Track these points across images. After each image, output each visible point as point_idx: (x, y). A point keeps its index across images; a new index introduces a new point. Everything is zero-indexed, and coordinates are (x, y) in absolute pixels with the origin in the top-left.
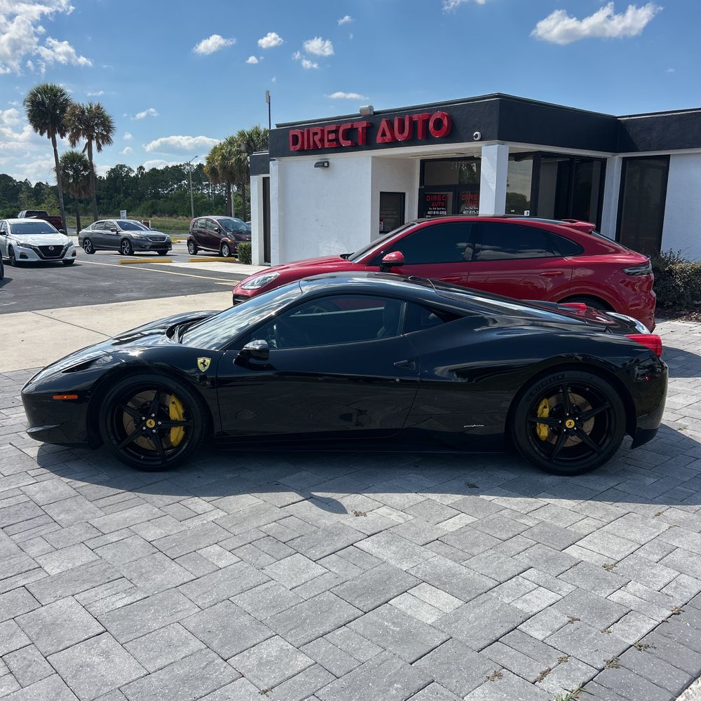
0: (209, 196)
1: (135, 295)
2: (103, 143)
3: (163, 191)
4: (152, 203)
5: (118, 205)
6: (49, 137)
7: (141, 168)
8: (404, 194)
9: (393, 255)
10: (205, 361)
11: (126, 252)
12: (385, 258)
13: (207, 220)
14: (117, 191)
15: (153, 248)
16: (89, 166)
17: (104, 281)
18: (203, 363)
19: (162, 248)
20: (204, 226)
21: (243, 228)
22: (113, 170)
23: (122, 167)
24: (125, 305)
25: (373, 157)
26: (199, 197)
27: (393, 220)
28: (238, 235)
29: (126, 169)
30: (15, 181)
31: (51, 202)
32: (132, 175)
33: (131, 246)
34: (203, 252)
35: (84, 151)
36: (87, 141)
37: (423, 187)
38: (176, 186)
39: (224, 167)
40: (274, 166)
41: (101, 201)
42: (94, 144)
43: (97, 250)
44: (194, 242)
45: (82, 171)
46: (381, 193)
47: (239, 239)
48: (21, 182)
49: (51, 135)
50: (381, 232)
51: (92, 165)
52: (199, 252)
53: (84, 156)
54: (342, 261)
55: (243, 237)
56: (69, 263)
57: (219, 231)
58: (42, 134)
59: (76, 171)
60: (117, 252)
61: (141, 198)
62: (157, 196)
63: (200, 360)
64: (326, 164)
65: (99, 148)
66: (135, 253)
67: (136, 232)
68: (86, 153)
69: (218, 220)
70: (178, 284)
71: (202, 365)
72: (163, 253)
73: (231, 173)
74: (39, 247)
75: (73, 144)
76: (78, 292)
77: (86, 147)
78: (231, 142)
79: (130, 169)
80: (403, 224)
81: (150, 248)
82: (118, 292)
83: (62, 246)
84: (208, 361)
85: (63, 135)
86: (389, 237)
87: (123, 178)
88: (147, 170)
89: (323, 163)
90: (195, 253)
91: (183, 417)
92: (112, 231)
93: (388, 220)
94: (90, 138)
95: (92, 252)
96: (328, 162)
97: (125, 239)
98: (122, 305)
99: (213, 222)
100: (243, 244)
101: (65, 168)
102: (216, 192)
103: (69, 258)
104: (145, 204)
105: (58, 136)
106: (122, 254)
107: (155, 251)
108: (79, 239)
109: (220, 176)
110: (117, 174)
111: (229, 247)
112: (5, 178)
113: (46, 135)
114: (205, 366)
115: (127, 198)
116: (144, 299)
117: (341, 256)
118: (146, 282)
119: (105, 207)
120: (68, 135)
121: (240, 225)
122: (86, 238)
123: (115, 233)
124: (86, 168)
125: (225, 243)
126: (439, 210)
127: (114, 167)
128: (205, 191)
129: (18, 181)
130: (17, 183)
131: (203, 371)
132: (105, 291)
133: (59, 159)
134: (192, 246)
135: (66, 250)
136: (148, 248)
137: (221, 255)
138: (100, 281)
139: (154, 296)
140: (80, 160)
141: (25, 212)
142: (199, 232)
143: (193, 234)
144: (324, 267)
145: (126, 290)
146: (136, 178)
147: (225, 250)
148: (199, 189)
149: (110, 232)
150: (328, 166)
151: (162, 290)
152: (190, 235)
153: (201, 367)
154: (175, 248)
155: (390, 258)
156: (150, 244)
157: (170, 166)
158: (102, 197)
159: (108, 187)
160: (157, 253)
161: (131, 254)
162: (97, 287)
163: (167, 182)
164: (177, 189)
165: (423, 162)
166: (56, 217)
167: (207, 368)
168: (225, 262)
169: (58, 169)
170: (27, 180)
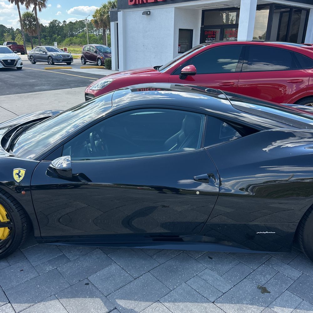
0: (97, 35)
1: (44, 87)
2: (42, 7)
3: (75, 33)
4: (70, 39)
5: (55, 40)
6: (16, 4)
7: (65, 21)
8: (192, 30)
9: (188, 67)
10: (20, 172)
11: (50, 63)
12: (183, 70)
13: (90, 46)
14: (54, 33)
15: (64, 60)
16: (36, 19)
17: (33, 79)
18: (18, 174)
19: (69, 61)
20: (89, 49)
21: (108, 51)
22: (51, 23)
23: (56, 21)
24: (37, 94)
25: (175, 8)
26: (91, 36)
27: (186, 46)
28: (106, 54)
29: (58, 22)
30: (7, 28)
31: (19, 38)
32: (61, 25)
33: (52, 61)
34: (89, 63)
35: (33, 11)
36: (34, 6)
37: (203, 26)
38: (81, 30)
39: (102, 20)
40: (120, 14)
41: (46, 38)
42: (37, 7)
43: (37, 62)
44: (84, 58)
45: (33, 22)
46: (179, 29)
47: (106, 56)
48: (9, 28)
49: (17, 3)
50: (179, 52)
51: (37, 19)
52: (87, 63)
53: (33, 14)
54: (154, 71)
55: (108, 55)
56: (19, 69)
57: (96, 52)
58: (12, 2)
59: (30, 22)
60: (47, 63)
61: (64, 37)
62: (72, 35)
63: (16, 171)
64: (148, 13)
65: (40, 10)
66: (55, 63)
67: (55, 53)
68: (34, 12)
69: (96, 47)
70: (70, 81)
71: (17, 176)
72: (69, 64)
73: (105, 23)
74: (3, 60)
75: (27, 7)
76: (15, 86)
77: (33, 9)
78: (104, 7)
79: (59, 22)
80: (192, 48)
81: (62, 61)
82: (37, 85)
83: (15, 60)
84: (23, 172)
85: (22, 3)
86: (184, 56)
87: (56, 26)
88: (67, 23)
89: (147, 12)
90: (85, 64)
91: (7, 218)
92: (43, 52)
93: (183, 46)
94: (36, 4)
95: (34, 63)
96: (150, 12)
97: (49, 56)
98: (35, 94)
99: (93, 47)
100: (107, 59)
101: (24, 20)
102: (100, 34)
103: (19, 66)
104: (67, 40)
105: (20, 3)
106: (49, 64)
107: (65, 62)
108: (28, 56)
109: (100, 24)
110: (53, 25)
111: (101, 60)
112: (2, 26)
113: (14, 3)
114: (20, 176)
115: (58, 36)
116: (50, 90)
117: (154, 67)
118: (54, 80)
119: (48, 41)
120: (25, 3)
121: (108, 49)
122: (31, 56)
123: (45, 53)
124: (34, 21)
125: (99, 58)
126: (212, 40)
127: (52, 21)
128: (95, 33)
129: (8, 28)
130: (8, 29)
131: (18, 181)
132: (30, 85)
133: (21, 16)
134: (83, 60)
135: (17, 62)
136: (61, 61)
137: (97, 65)
138: (31, 79)
139: (54, 88)
140: (31, 16)
141: (6, 43)
142: (87, 53)
143: (84, 54)
144: (142, 75)
145: (42, 85)
146: (62, 26)
147: (99, 62)
148: (92, 32)
149: (42, 53)
150: (150, 14)
151: (61, 85)
152: (82, 54)
153: (16, 177)
154: (75, 61)
155: (186, 69)
156: (62, 59)
157: (78, 21)
158: (47, 36)
159: (49, 31)
160: (66, 64)
161: (53, 64)
162: (27, 83)
163: (77, 29)
164: (82, 32)
165: (204, 12)
166: (20, 45)
167: (21, 178)
168: (99, 68)
169: (21, 21)
170: (12, 27)
